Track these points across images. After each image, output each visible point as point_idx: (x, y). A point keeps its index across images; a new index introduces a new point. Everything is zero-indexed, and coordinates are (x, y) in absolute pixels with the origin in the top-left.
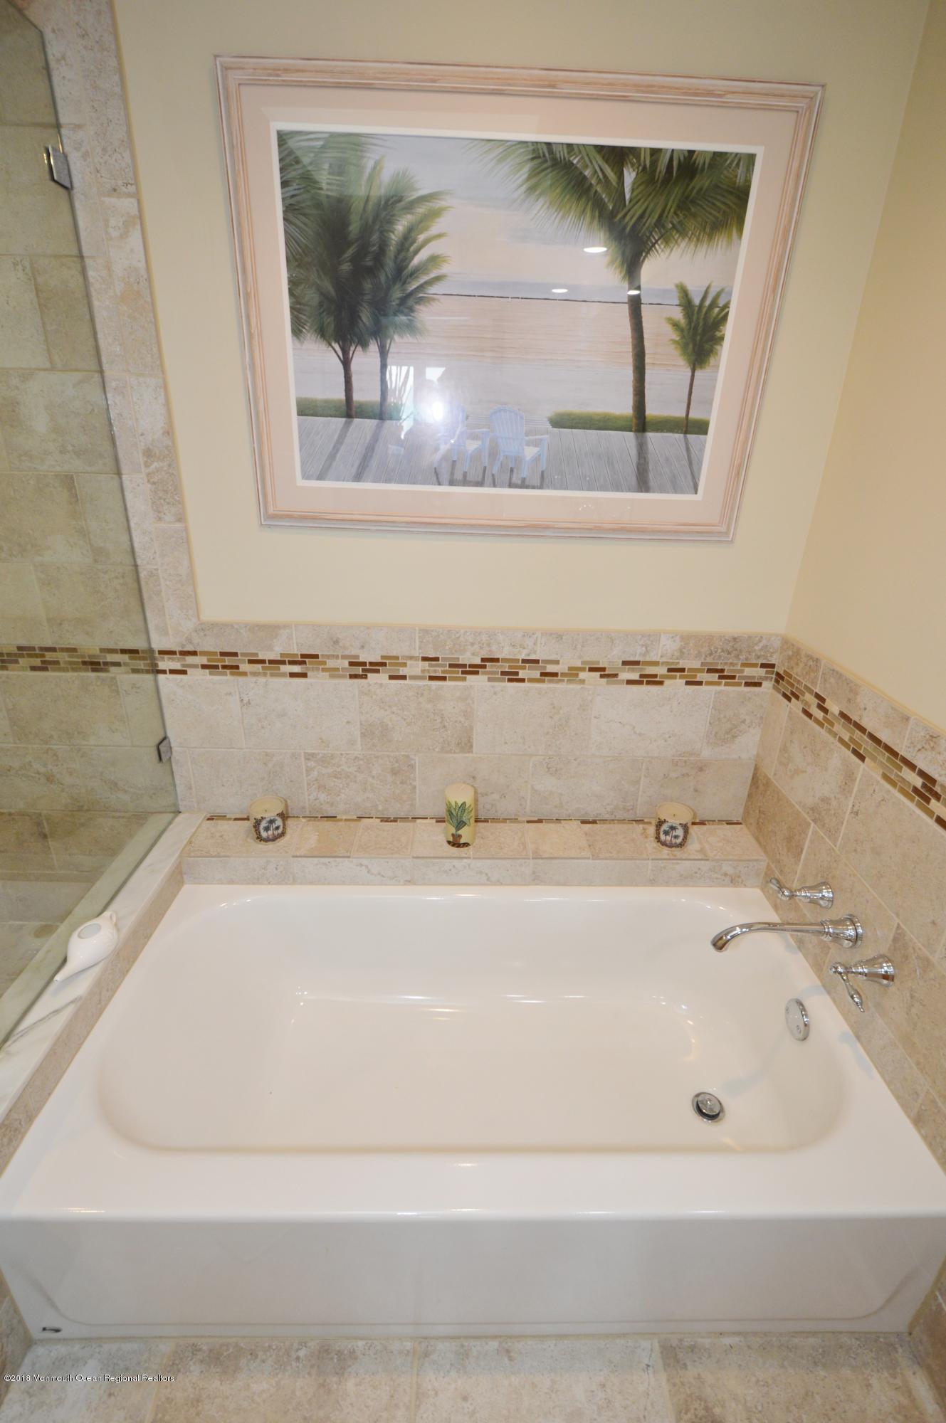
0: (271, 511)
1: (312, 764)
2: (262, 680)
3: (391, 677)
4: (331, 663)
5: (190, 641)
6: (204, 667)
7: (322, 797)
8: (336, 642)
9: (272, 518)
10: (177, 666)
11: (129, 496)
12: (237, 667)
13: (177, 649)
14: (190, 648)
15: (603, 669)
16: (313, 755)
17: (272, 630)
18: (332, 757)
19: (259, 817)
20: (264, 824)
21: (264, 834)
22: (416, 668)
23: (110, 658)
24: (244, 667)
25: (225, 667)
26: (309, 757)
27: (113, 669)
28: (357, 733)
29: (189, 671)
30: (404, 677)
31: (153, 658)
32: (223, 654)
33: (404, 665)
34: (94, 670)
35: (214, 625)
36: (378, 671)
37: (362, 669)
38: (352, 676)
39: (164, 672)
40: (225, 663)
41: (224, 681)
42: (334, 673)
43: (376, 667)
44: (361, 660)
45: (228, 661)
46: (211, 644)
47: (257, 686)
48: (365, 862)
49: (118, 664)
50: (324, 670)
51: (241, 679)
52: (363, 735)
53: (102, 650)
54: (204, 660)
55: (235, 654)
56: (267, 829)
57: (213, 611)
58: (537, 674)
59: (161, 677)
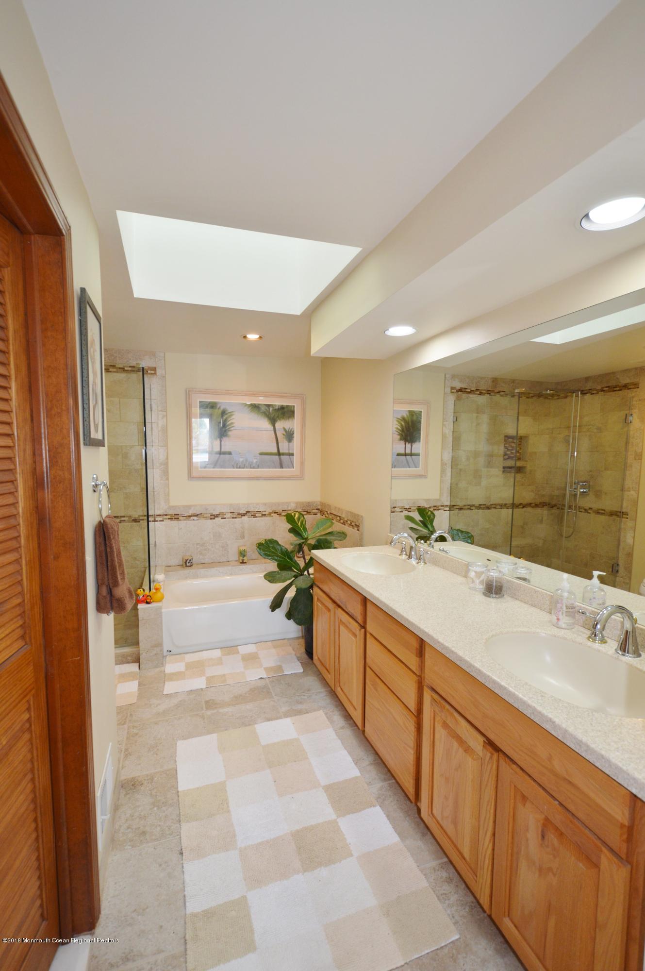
0: (192, 476)
1: (198, 546)
2: (185, 522)
3: (222, 518)
4: (205, 515)
5: (166, 511)
6: (169, 519)
7: (201, 557)
8: (207, 509)
9: (191, 477)
10: (161, 519)
11: (155, 474)
12: (179, 518)
13: (162, 514)
14: (166, 514)
15: (277, 513)
16: (199, 543)
17: (189, 507)
18: (204, 544)
19: (187, 559)
20: (188, 561)
21: (188, 565)
22: (229, 515)
23: (141, 518)
24: (181, 518)
25: (175, 518)
26: (198, 544)
27: (141, 521)
28: (212, 536)
29: (165, 520)
30: (225, 518)
31: (155, 517)
32: (175, 515)
33: (225, 515)
34: (135, 522)
35: (173, 506)
36: (218, 517)
37: (214, 517)
38: (211, 519)
39: (157, 521)
40: (175, 517)
41: (175, 522)
42: (206, 518)
43: (217, 516)
44: (214, 514)
45: (176, 517)
46: (172, 512)
47: (183, 523)
48: (218, 569)
49: (143, 520)
50: (203, 517)
51: (179, 522)
52: (214, 536)
53: (139, 516)
54: (169, 517)
55: (178, 515)
56: (189, 563)
57: (172, 503)
58: (260, 515)
59: (156, 523)
